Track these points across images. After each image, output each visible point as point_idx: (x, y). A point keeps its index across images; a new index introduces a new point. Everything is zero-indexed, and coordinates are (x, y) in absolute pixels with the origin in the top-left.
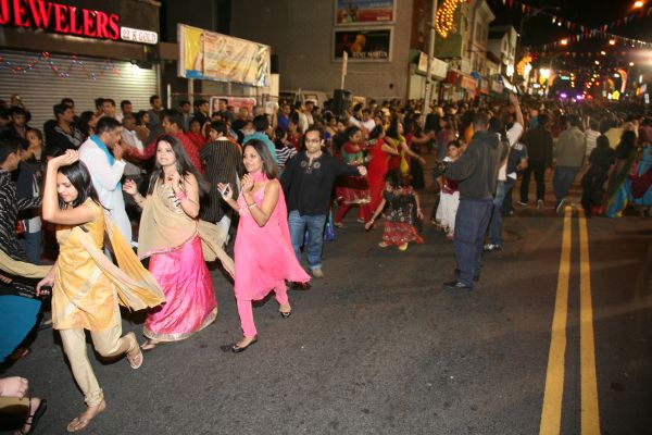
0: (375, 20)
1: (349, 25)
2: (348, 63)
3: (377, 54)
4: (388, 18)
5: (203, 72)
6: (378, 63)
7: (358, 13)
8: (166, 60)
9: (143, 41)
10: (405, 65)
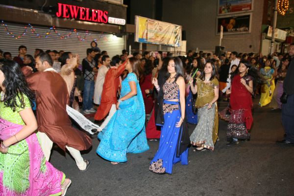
0: (241, 10)
1: (226, 14)
2: (223, 35)
3: (242, 29)
4: (249, 8)
5: (147, 39)
6: (242, 34)
7: (231, 7)
8: (129, 33)
9: (119, 24)
10: (259, 34)
